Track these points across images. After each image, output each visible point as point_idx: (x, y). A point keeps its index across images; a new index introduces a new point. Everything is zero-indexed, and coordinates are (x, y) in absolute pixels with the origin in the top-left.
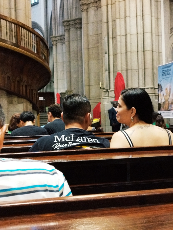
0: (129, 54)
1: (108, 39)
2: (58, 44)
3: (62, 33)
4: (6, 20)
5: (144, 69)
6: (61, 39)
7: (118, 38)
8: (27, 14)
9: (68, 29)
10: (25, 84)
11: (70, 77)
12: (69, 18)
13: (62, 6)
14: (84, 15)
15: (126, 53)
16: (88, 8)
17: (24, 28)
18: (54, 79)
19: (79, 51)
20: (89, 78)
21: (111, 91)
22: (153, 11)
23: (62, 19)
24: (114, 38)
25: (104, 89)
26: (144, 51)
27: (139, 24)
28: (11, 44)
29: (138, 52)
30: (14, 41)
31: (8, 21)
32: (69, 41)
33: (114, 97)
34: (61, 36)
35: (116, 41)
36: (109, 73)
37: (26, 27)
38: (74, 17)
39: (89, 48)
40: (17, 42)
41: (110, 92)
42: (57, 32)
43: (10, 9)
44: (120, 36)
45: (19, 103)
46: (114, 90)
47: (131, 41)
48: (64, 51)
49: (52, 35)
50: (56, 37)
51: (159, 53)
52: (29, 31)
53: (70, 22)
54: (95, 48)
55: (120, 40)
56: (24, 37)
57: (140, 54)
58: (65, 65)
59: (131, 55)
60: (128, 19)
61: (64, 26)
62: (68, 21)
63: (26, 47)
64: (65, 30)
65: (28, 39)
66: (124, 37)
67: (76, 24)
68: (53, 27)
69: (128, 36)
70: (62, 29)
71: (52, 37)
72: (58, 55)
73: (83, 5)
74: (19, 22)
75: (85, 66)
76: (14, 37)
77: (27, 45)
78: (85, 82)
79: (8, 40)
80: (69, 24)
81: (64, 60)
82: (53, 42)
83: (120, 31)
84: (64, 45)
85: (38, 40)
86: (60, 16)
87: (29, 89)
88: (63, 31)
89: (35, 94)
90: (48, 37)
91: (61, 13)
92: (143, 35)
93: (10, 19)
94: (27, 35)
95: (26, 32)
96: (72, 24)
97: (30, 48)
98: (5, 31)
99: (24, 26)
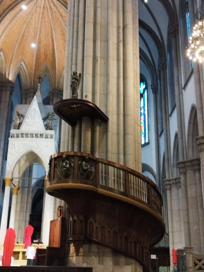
2: (173, 188)
3: (177, 176)
4: (114, 167)
6: (176, 183)
8: (137, 158)
9: (184, 171)
10: (134, 240)
11: (189, 229)
12: (185, 159)
13: (176, 147)
14: (203, 156)
17: (134, 175)
18: (169, 231)
19: (198, 197)
23: (177, 161)
28: (119, 193)
30: (122, 190)
31: (117, 168)
32: (186, 186)
34: (176, 179)
37: (136, 173)
38: (191, 157)
40: (126, 191)
42: (170, 175)
43: (118, 154)
45: (127, 264)
48: (180, 196)
49: (165, 178)
50: (170, 180)
52: (139, 177)
53: (185, 164)
56: (133, 184)
58: (182, 214)
61: (179, 168)
62: (184, 163)
63: (135, 196)
64: (180, 173)
65: (138, 187)
67: (193, 165)
68: (166, 169)
70: (177, 171)
71: (165, 181)
72: (173, 201)
73: (201, 144)
74: (128, 168)
76: (122, 185)
77: (136, 193)
79: (116, 188)
80: (185, 166)
81: (181, 207)
82: (166, 187)
84: (180, 189)
85: (149, 187)
86: (174, 157)
87: (139, 247)
88: (178, 173)
89: (146, 252)
90: (161, 181)
91: (175, 154)
93: (118, 165)
94: (137, 182)
95: (136, 178)
96: (189, 166)
97: (140, 197)
98: (113, 178)
99: (133, 173)
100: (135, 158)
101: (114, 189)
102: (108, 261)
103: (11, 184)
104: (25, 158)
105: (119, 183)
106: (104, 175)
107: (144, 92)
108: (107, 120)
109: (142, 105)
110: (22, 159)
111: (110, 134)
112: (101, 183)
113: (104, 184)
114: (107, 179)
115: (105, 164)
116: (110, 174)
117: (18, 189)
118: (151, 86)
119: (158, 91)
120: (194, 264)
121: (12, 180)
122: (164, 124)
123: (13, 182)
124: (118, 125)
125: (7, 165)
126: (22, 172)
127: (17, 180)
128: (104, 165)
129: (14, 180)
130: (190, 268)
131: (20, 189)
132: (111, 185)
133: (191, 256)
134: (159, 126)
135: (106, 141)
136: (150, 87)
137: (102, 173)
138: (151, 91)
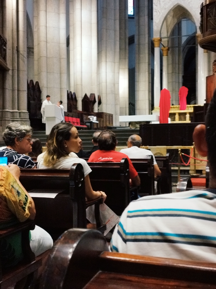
103: (160, 44)
104: (172, 14)
110: (168, 16)
117: (168, 50)
121: (160, 40)
123: (162, 42)
125: (154, 24)
126: (170, 31)
127: (166, 39)
129: (163, 40)
131: (170, 50)
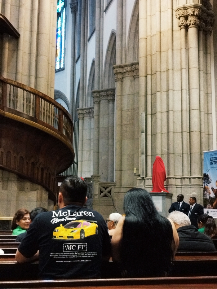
0: (171, 135)
1: (146, 116)
2: (85, 118)
3: (91, 106)
4: (24, 90)
5: (190, 154)
6: (89, 113)
7: (159, 115)
8: (49, 82)
9: (98, 101)
10: (42, 166)
11: (98, 159)
12: (100, 88)
13: (92, 74)
14: (118, 86)
15: (168, 133)
16: (123, 78)
17: (45, 99)
18: (78, 160)
19: (110, 128)
20: (121, 161)
21: (148, 179)
22: (202, 85)
23: (92, 89)
24: (153, 114)
25: (139, 176)
26: (190, 132)
27: (184, 99)
28: (28, 117)
29: (182, 132)
30: (31, 115)
31: (26, 91)
32: (99, 116)
33: (151, 187)
34: (89, 109)
35: (156, 118)
36: (146, 156)
37: (48, 98)
38: (106, 87)
39: (122, 125)
40: (35, 116)
41: (146, 180)
42: (84, 104)
43: (29, 76)
44: (161, 112)
45: (32, 190)
46: (151, 178)
47: (174, 119)
48: (92, 127)
49: (79, 107)
50: (83, 110)
51: (208, 135)
52: (50, 102)
53: (100, 93)
54: (129, 125)
55: (161, 118)
56: (44, 109)
57: (186, 135)
58: (92, 144)
59: (174, 136)
60: (171, 93)
61: (93, 97)
62: (99, 92)
63: (45, 122)
64: (94, 102)
65: (49, 113)
66: (166, 114)
67: (108, 95)
68: (80, 98)
69: (171, 112)
70: (91, 101)
71: (78, 110)
72: (84, 131)
73: (117, 73)
74: (39, 92)
75: (117, 146)
76: (31, 109)
77: (47, 119)
78: (116, 166)
79: (25, 112)
80: (100, 95)
81: (92, 137)
82: (79, 116)
83: (161, 107)
84: (92, 119)
85: (60, 114)
86: (89, 85)
87: (46, 173)
88: (92, 103)
89: (52, 179)
90: (74, 110)
91: (91, 82)
92: (189, 113)
93: (28, 88)
94: (48, 107)
95: (47, 103)
96: (104, 96)
97: (50, 123)
98: (22, 102)
99: (44, 97)
100: (48, 82)
101: (23, 114)
102: (13, 186)
105: (28, 107)
106: (12, 97)
107: (62, 11)
108: (18, 36)
109: (59, 25)
111: (21, 53)
112: (8, 106)
113: (12, 108)
114: (15, 102)
115: (14, 86)
116: (19, 97)
118: (71, 4)
119: (77, 11)
120: (100, 192)
122: (82, 49)
124: (31, 44)
128: (12, 86)
130: (96, 195)
132: (19, 109)
133: (98, 183)
134: (76, 51)
135: (16, 60)
136: (70, 6)
137: (10, 95)
138: (70, 10)
